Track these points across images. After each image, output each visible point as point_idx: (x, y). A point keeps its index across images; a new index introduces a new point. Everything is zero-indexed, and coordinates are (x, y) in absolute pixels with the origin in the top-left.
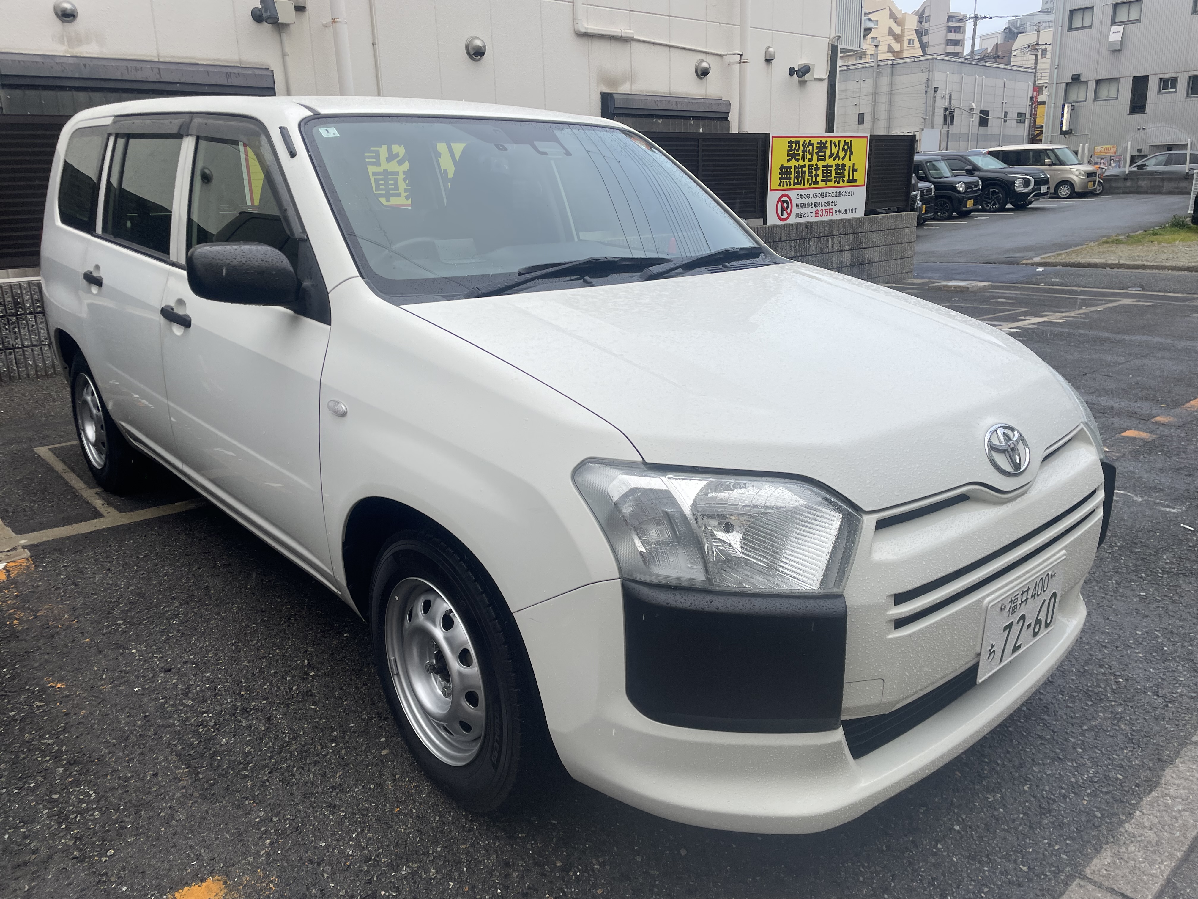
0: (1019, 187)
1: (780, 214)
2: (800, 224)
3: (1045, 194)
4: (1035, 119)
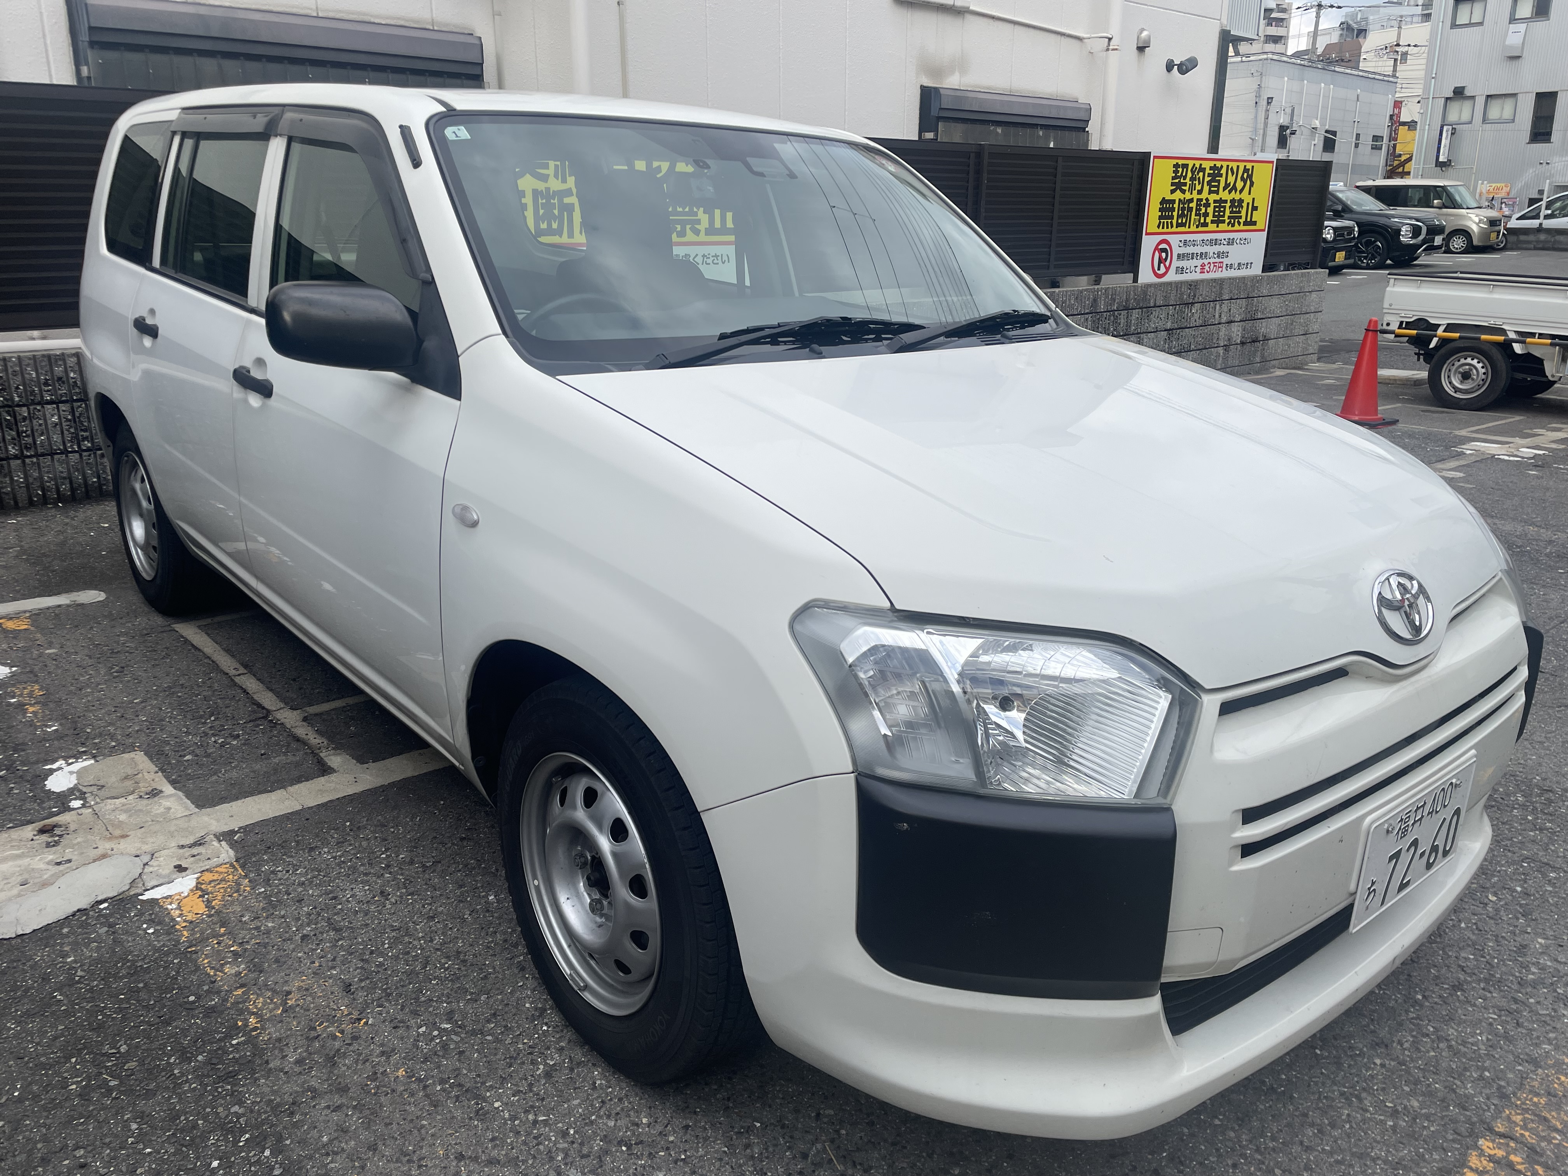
0: (1406, 237)
1: (1156, 269)
2: (1182, 283)
3: (1439, 247)
4: (1395, 146)
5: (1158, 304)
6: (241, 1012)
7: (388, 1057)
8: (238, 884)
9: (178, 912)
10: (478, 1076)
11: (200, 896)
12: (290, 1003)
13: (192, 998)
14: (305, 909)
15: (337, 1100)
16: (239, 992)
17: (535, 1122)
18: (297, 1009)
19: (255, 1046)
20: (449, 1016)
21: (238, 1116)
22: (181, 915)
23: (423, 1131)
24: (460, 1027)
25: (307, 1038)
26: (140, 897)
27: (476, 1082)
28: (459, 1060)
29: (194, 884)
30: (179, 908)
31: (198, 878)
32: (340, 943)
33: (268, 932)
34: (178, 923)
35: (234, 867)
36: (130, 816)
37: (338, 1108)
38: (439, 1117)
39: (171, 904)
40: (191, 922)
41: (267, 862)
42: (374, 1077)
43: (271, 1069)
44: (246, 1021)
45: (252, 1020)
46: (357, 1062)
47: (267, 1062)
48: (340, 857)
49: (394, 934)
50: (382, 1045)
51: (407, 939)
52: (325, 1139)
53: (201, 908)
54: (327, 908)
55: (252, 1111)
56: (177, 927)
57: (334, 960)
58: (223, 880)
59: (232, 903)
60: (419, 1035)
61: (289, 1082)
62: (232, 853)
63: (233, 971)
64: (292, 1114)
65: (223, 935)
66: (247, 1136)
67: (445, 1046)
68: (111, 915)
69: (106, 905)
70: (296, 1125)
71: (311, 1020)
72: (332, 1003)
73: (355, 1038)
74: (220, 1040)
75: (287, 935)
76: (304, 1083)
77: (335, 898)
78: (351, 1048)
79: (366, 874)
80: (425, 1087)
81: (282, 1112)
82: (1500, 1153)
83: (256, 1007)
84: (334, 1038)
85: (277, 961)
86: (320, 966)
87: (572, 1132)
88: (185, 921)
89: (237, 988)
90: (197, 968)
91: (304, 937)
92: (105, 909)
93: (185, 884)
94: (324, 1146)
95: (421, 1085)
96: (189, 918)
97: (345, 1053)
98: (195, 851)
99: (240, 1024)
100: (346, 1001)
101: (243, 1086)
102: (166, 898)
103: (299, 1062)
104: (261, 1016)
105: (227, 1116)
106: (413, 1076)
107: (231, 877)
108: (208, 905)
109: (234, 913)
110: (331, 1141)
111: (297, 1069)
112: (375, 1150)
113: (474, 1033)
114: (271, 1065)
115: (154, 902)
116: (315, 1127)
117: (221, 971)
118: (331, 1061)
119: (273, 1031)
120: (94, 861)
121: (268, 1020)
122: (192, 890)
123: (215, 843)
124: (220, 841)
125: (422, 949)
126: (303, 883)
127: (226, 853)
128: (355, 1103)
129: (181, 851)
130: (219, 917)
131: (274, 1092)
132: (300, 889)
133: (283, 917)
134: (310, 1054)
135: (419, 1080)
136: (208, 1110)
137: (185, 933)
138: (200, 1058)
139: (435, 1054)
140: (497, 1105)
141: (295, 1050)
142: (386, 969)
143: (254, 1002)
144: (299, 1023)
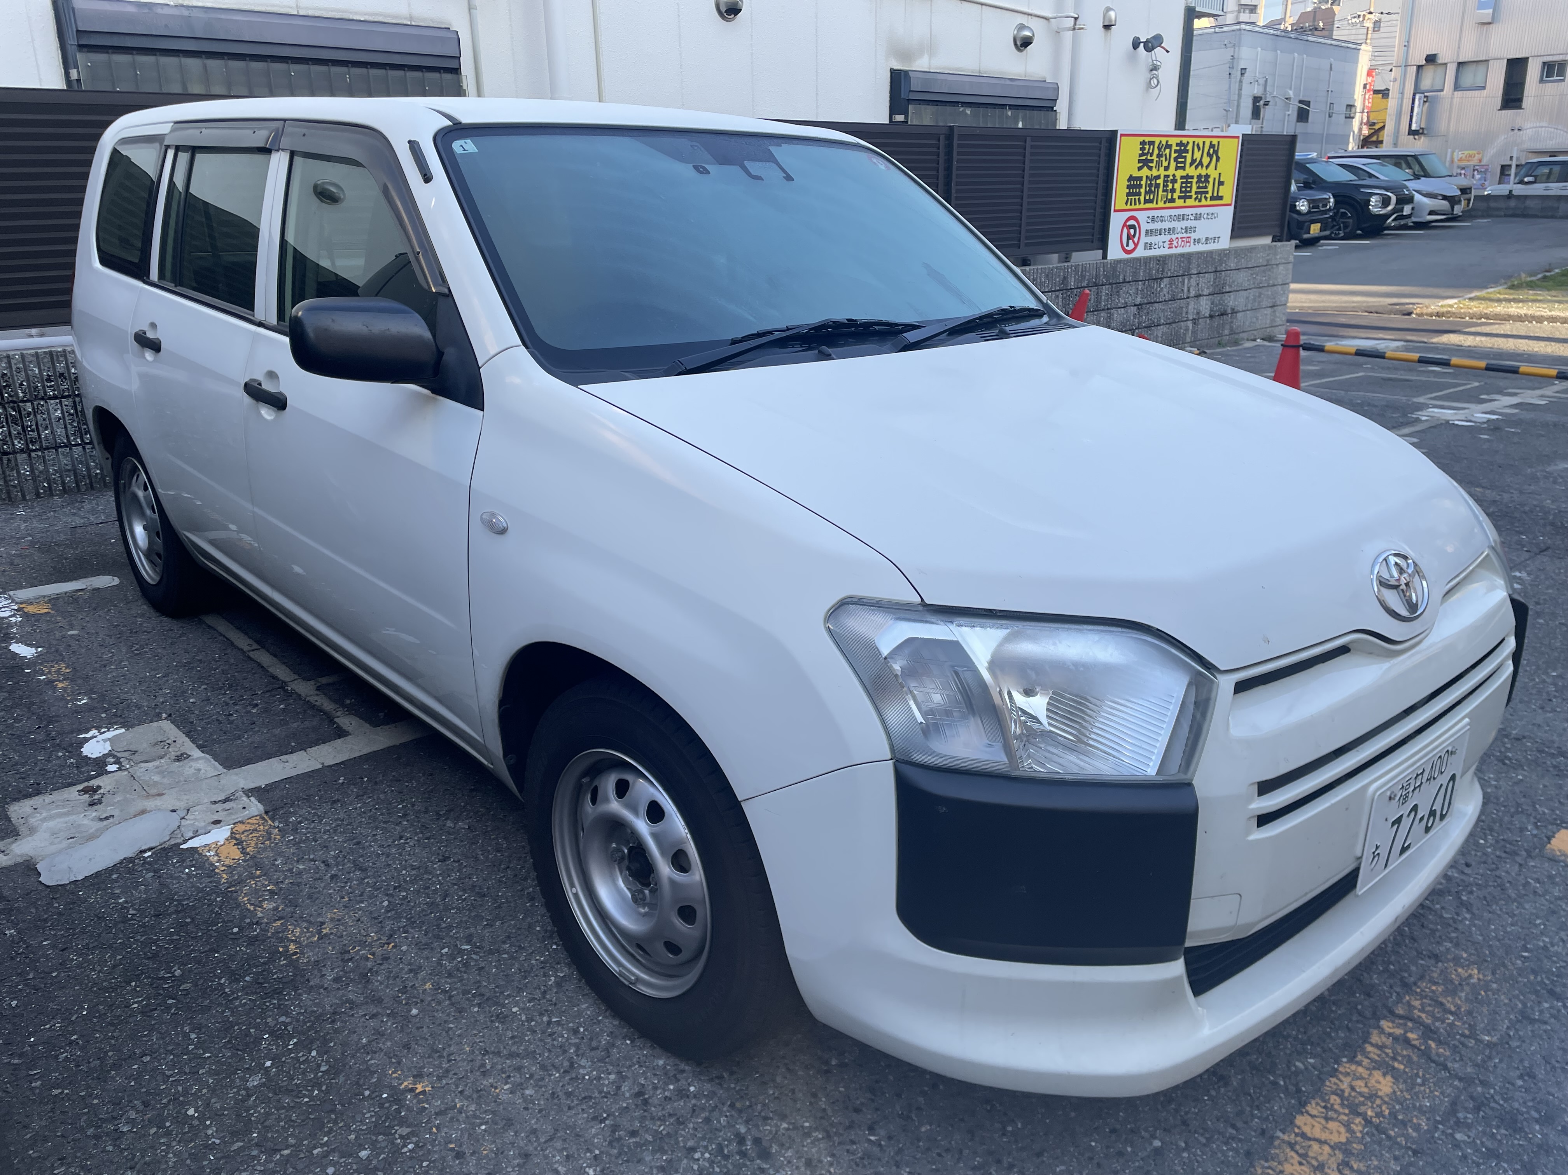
0: (1375, 207)
1: (1125, 245)
2: (1150, 258)
3: (1408, 216)
5: (1127, 280)
6: (281, 940)
7: (416, 974)
8: (269, 833)
9: (216, 858)
10: (496, 987)
11: (235, 844)
12: (324, 931)
13: (236, 930)
14: (332, 853)
15: (373, 1009)
16: (278, 923)
17: (549, 1023)
18: (332, 937)
19: (296, 968)
20: (469, 940)
21: (286, 1025)
22: (219, 861)
23: (450, 1033)
24: (478, 947)
25: (342, 960)
26: (182, 847)
27: (495, 992)
28: (480, 975)
29: (229, 834)
30: (217, 854)
31: (232, 829)
32: (366, 881)
33: (300, 873)
34: (217, 867)
35: (264, 819)
36: (164, 777)
37: (373, 1016)
38: (464, 1021)
39: (209, 851)
40: (229, 867)
41: (294, 814)
42: (404, 990)
43: (312, 986)
44: (286, 947)
45: (292, 947)
46: (388, 978)
47: (308, 980)
48: (361, 808)
49: (414, 872)
50: (410, 964)
51: (426, 876)
52: (364, 1041)
53: (236, 853)
54: (351, 852)
55: (298, 1021)
56: (217, 871)
57: (361, 895)
58: (255, 830)
59: (265, 849)
60: (442, 955)
61: (328, 997)
62: (261, 807)
63: (271, 907)
64: (333, 1022)
65: (259, 877)
66: (295, 1040)
67: (466, 965)
68: (155, 862)
69: (149, 854)
70: (337, 1031)
71: (345, 945)
72: (362, 931)
73: (386, 959)
74: (264, 963)
75: (318, 876)
76: (343, 995)
77: (358, 843)
78: (382, 967)
79: (385, 822)
80: (450, 998)
81: (324, 1020)
82: (1399, 1032)
83: (294, 936)
84: (367, 959)
85: (310, 897)
86: (350, 900)
87: (582, 1030)
88: (223, 865)
89: (275, 921)
90: (238, 905)
91: (333, 877)
92: (149, 857)
93: (221, 834)
94: (363, 1047)
95: (447, 995)
96: (228, 862)
97: (377, 972)
98: (227, 805)
99: (281, 950)
100: (375, 929)
101: (287, 1000)
102: (205, 846)
103: (336, 980)
104: (299, 943)
105: (276, 1025)
106: (439, 988)
107: (262, 827)
108: (243, 852)
109: (267, 857)
110: (369, 1042)
111: (335, 986)
112: (409, 1048)
113: (491, 952)
114: (311, 983)
115: (193, 850)
116: (355, 1032)
117: (261, 907)
118: (364, 978)
119: (311, 955)
120: (135, 816)
121: (306, 946)
122: (227, 839)
123: (245, 798)
124: (249, 797)
125: (440, 884)
126: (328, 831)
127: (255, 807)
128: (388, 1012)
129: (214, 806)
130: (254, 862)
131: (316, 1005)
132: (326, 837)
133: (312, 860)
134: (346, 973)
135: (445, 992)
136: (259, 1020)
137: (224, 876)
138: (247, 978)
139: (458, 970)
140: (514, 1010)
141: (332, 970)
142: (409, 902)
143: (293, 932)
144: (334, 948)
